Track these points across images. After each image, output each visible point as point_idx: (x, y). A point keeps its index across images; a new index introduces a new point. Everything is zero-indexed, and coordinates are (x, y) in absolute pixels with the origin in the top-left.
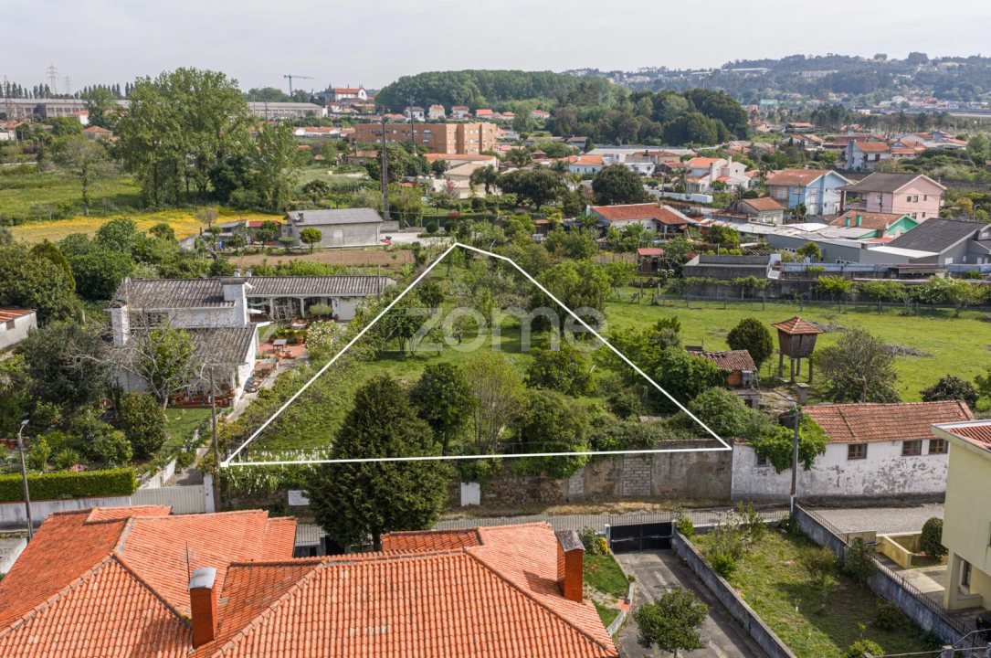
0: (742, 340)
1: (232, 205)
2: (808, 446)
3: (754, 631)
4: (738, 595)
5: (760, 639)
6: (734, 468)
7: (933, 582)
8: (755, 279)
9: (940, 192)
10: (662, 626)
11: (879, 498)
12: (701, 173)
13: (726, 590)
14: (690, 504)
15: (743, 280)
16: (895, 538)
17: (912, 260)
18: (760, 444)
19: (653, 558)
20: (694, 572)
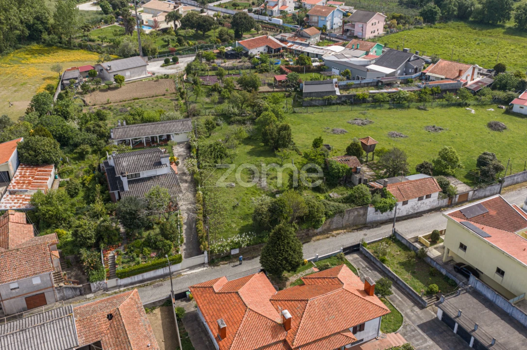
0: (353, 152)
1: (43, 43)
2: (392, 205)
3: (398, 282)
4: (389, 269)
5: (401, 284)
6: (368, 214)
7: (437, 252)
8: (332, 96)
9: (384, 19)
10: (382, 290)
11: (410, 215)
12: (273, 4)
13: (386, 268)
14: (355, 228)
15: (327, 97)
16: (423, 237)
17: (387, 75)
18: (377, 206)
19: (356, 256)
20: (371, 260)
